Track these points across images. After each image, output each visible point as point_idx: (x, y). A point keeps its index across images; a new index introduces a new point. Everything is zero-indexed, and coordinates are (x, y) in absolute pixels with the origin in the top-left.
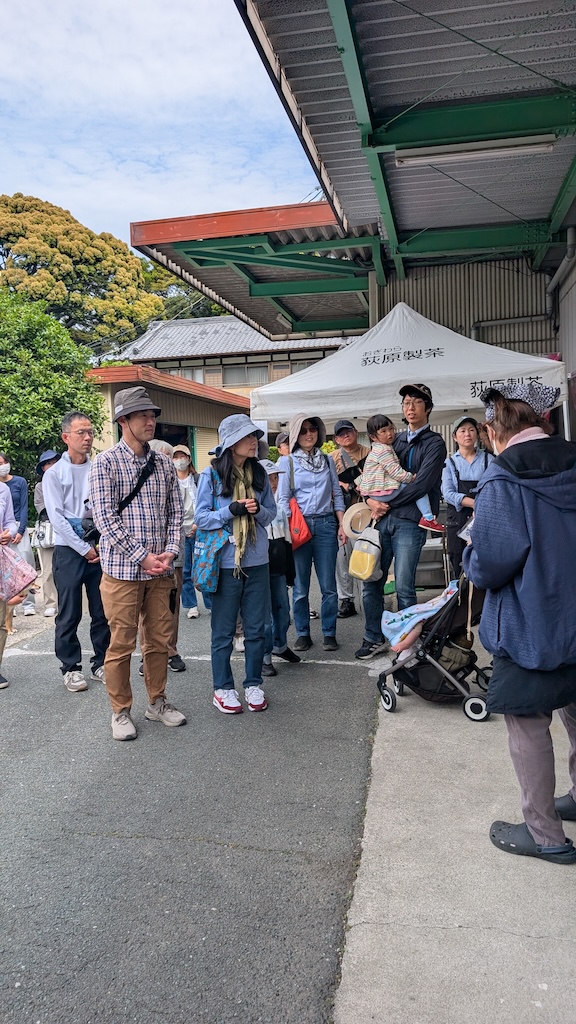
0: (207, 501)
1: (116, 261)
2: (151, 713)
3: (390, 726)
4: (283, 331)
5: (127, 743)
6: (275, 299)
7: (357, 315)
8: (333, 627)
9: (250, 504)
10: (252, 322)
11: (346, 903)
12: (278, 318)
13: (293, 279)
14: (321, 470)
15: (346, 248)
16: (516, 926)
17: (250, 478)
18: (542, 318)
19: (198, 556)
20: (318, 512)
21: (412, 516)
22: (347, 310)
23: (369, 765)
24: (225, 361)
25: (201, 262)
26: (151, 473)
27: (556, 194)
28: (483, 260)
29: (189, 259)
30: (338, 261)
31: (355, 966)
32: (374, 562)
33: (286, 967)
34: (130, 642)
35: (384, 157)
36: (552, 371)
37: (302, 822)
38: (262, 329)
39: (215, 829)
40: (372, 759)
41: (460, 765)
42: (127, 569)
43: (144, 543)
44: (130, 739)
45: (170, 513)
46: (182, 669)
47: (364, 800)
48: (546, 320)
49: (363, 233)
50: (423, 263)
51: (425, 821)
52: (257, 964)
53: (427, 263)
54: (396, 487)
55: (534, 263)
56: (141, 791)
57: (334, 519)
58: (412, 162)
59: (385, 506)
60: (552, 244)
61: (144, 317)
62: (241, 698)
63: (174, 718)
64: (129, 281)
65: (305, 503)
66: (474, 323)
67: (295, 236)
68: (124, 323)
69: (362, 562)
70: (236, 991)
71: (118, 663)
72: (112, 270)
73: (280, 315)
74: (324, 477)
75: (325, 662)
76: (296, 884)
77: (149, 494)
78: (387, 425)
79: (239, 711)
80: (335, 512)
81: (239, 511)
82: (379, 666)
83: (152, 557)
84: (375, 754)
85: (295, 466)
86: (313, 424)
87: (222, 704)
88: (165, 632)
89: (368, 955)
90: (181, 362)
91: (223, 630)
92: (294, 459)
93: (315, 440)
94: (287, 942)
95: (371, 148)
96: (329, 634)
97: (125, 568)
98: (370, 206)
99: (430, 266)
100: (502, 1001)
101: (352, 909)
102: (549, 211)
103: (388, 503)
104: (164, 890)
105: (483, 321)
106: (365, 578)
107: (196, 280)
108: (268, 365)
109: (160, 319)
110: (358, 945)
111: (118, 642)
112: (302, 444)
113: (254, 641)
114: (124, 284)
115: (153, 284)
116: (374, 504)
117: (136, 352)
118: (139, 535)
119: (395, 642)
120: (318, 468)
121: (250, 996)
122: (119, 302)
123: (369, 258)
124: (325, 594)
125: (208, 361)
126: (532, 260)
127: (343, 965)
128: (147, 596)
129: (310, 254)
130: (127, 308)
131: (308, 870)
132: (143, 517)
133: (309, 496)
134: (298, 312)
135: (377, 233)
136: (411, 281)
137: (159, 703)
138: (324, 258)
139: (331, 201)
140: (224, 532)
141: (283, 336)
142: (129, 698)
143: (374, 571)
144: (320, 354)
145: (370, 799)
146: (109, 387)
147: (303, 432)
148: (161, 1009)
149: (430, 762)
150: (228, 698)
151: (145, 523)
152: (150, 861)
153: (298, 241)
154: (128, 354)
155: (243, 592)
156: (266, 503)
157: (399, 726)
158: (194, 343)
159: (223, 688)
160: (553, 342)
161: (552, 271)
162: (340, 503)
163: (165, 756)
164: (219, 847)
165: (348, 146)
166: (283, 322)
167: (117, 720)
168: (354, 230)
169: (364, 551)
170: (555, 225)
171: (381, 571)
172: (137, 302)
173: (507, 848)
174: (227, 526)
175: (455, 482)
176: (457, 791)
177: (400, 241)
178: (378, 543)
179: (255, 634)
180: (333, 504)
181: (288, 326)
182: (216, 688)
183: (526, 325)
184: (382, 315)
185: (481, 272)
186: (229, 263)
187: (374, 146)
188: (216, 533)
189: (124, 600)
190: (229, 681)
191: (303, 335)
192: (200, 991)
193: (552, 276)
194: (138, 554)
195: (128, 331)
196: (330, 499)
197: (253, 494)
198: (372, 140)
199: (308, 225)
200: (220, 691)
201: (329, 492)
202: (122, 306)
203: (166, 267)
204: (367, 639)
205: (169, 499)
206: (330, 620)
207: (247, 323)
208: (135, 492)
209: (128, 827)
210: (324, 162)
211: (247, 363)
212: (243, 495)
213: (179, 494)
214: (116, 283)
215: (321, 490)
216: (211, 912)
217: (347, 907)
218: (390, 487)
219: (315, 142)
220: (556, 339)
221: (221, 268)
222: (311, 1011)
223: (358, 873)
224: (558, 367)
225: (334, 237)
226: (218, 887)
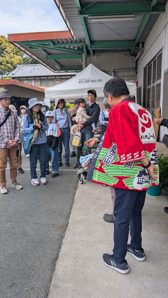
0: (27, 125)
1: (6, 45)
2: (12, 186)
3: (81, 188)
4: (58, 70)
5: (5, 195)
6: (55, 60)
7: (80, 66)
8: (68, 160)
9: (39, 126)
10: (48, 67)
11: (62, 238)
12: (56, 66)
13: (60, 54)
14: (65, 115)
15: (76, 46)
16: (107, 241)
17: (39, 117)
18: (133, 69)
19: (25, 141)
20: (64, 127)
21: (90, 129)
22: (77, 64)
23: (74, 199)
24: (41, 78)
25: (31, 48)
26: (10, 116)
27: (137, 32)
28: (116, 51)
29: (27, 46)
30: (74, 49)
31: (63, 254)
32: (79, 142)
33: (44, 255)
34: (5, 166)
35: (86, 18)
36: (133, 86)
37: (53, 216)
38: (51, 69)
39: (28, 219)
40: (75, 197)
41: (98, 198)
42: (3, 145)
43: (8, 137)
44: (6, 193)
45: (16, 128)
46: (23, 173)
47: (71, 209)
48: (134, 70)
49: (81, 41)
50: (99, 51)
51: (87, 214)
52: (36, 255)
53: (100, 51)
54: (86, 121)
55: (131, 52)
56: (7, 209)
57: (69, 128)
58: (93, 21)
59: (83, 126)
60: (135, 48)
61: (16, 63)
62: (40, 181)
63: (19, 187)
64: (10, 52)
65: (60, 124)
66: (113, 70)
67: (60, 41)
68: (9, 65)
69: (76, 141)
70: (29, 263)
71: (1, 172)
72: (5, 47)
73: (56, 65)
74: (66, 117)
75: (65, 170)
76: (49, 233)
77: (9, 122)
78: (83, 102)
79: (38, 185)
80: (69, 127)
81: (35, 127)
82: (80, 171)
83: (10, 141)
84: (76, 196)
85: (57, 113)
86: (62, 101)
87: (34, 183)
88: (16, 163)
89: (67, 251)
90: (27, 78)
91: (33, 162)
92: (57, 111)
93: (63, 105)
94: (45, 249)
95: (81, 15)
96: (67, 162)
97: (2, 144)
98: (82, 33)
99: (101, 52)
100: (100, 261)
101: (64, 239)
102: (135, 37)
103: (83, 125)
104: (12, 236)
105: (116, 70)
106: (76, 146)
107: (30, 53)
108: (54, 80)
109: (21, 64)
110: (64, 248)
111: (1, 166)
112: (59, 107)
113: (43, 165)
114: (9, 52)
115: (18, 53)
116: (80, 125)
117: (13, 74)
118: (6, 134)
119: (83, 165)
120: (64, 114)
121: (33, 264)
122: (7, 58)
123: (83, 49)
124: (66, 151)
125: (36, 78)
126: (130, 52)
127: (59, 254)
128: (10, 152)
129: (65, 47)
130: (10, 60)
131: (53, 229)
132: (7, 129)
133: (61, 122)
134: (62, 64)
135: (85, 42)
136: (95, 56)
137: (15, 183)
138: (69, 48)
139: (70, 31)
140: (32, 134)
141: (58, 71)
142: (5, 182)
143: (79, 144)
144: (70, 77)
145: (73, 209)
146: (3, 86)
147: (59, 103)
148: (8, 269)
149: (90, 198)
150: (35, 181)
151: (8, 131)
152: (9, 228)
153: (61, 43)
154: (10, 75)
155: (39, 151)
156: (45, 125)
157: (84, 188)
158: (31, 72)
159: (34, 178)
160: (135, 77)
161: (136, 55)
162: (70, 124)
163: (15, 198)
164: (29, 224)
165: (74, 14)
166: (57, 67)
167: (2, 188)
168: (78, 40)
169: (76, 139)
170: (136, 42)
171: (81, 144)
172: (13, 58)
173: (107, 221)
174: (33, 132)
175: (104, 118)
176: (97, 206)
177: (91, 44)
178: (80, 136)
179: (43, 163)
180: (68, 125)
181: (59, 68)
182: (32, 178)
183: (128, 71)
184: (86, 66)
185: (116, 55)
186: (40, 48)
187: (82, 15)
188: (30, 134)
189: (2, 153)
190: (35, 176)
191: (64, 71)
192: (19, 263)
193: (136, 57)
194: (6, 140)
195: (10, 68)
196: (68, 123)
197: (40, 122)
198: (81, 13)
199: (64, 38)
200: (33, 179)
201: (67, 121)
202: (8, 60)
203: (20, 49)
204: (78, 163)
205: (15, 123)
206: (68, 158)
207: (47, 67)
208: (5, 121)
209: (3, 219)
210: (68, 18)
211: (48, 79)
212: (37, 123)
213: (19, 122)
214: (6, 52)
215: (65, 121)
216: (25, 242)
217: (63, 239)
218: (84, 121)
219: (65, 12)
220: (136, 76)
221: (37, 50)
222: (49, 267)
223: (67, 229)
224: (134, 85)
225: (72, 42)
226: (27, 235)
